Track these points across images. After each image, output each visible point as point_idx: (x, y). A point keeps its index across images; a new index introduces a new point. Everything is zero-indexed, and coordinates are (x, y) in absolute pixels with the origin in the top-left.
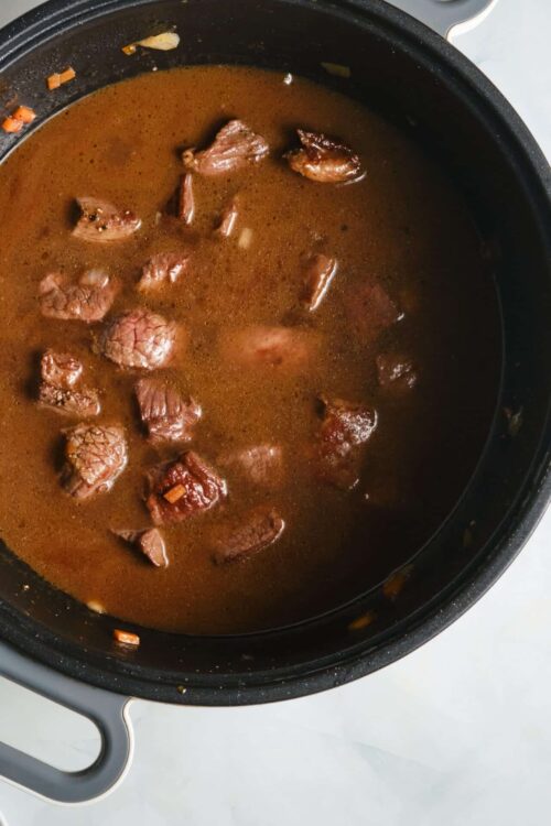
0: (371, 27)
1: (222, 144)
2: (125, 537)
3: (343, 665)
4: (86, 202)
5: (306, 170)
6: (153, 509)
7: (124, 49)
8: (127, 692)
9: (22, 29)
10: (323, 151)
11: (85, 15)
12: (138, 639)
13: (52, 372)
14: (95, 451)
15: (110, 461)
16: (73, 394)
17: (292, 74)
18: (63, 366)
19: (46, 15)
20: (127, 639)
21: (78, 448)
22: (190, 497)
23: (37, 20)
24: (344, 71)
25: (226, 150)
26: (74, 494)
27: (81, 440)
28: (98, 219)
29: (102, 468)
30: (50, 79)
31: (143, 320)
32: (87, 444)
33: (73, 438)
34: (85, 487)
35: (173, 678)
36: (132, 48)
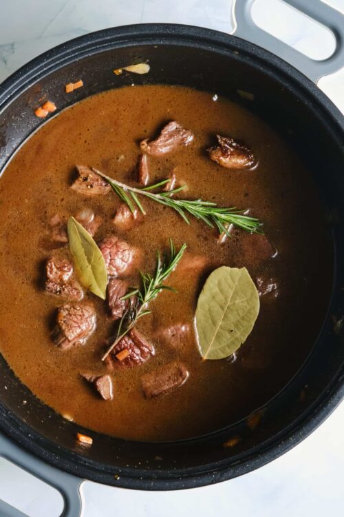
0: (270, 73)
1: (165, 137)
2: (88, 378)
3: (219, 470)
4: (82, 169)
5: (220, 161)
6: (108, 363)
7: (115, 72)
8: (82, 476)
9: (54, 56)
10: (232, 150)
11: (93, 50)
12: (92, 440)
13: (54, 273)
14: (75, 319)
15: (84, 327)
16: (66, 287)
17: (218, 96)
18: (60, 269)
19: (68, 49)
20: (85, 440)
21: (65, 317)
22: (132, 357)
23: (63, 51)
24: (250, 96)
25: (167, 140)
26: (60, 346)
27: (67, 312)
28: (89, 180)
29: (79, 331)
30: (67, 86)
31: (115, 246)
32: (71, 315)
33: (62, 311)
34: (67, 342)
35: (112, 470)
36: (120, 71)
